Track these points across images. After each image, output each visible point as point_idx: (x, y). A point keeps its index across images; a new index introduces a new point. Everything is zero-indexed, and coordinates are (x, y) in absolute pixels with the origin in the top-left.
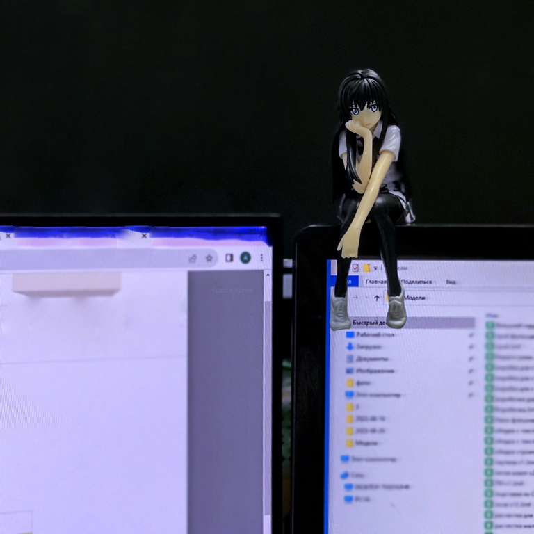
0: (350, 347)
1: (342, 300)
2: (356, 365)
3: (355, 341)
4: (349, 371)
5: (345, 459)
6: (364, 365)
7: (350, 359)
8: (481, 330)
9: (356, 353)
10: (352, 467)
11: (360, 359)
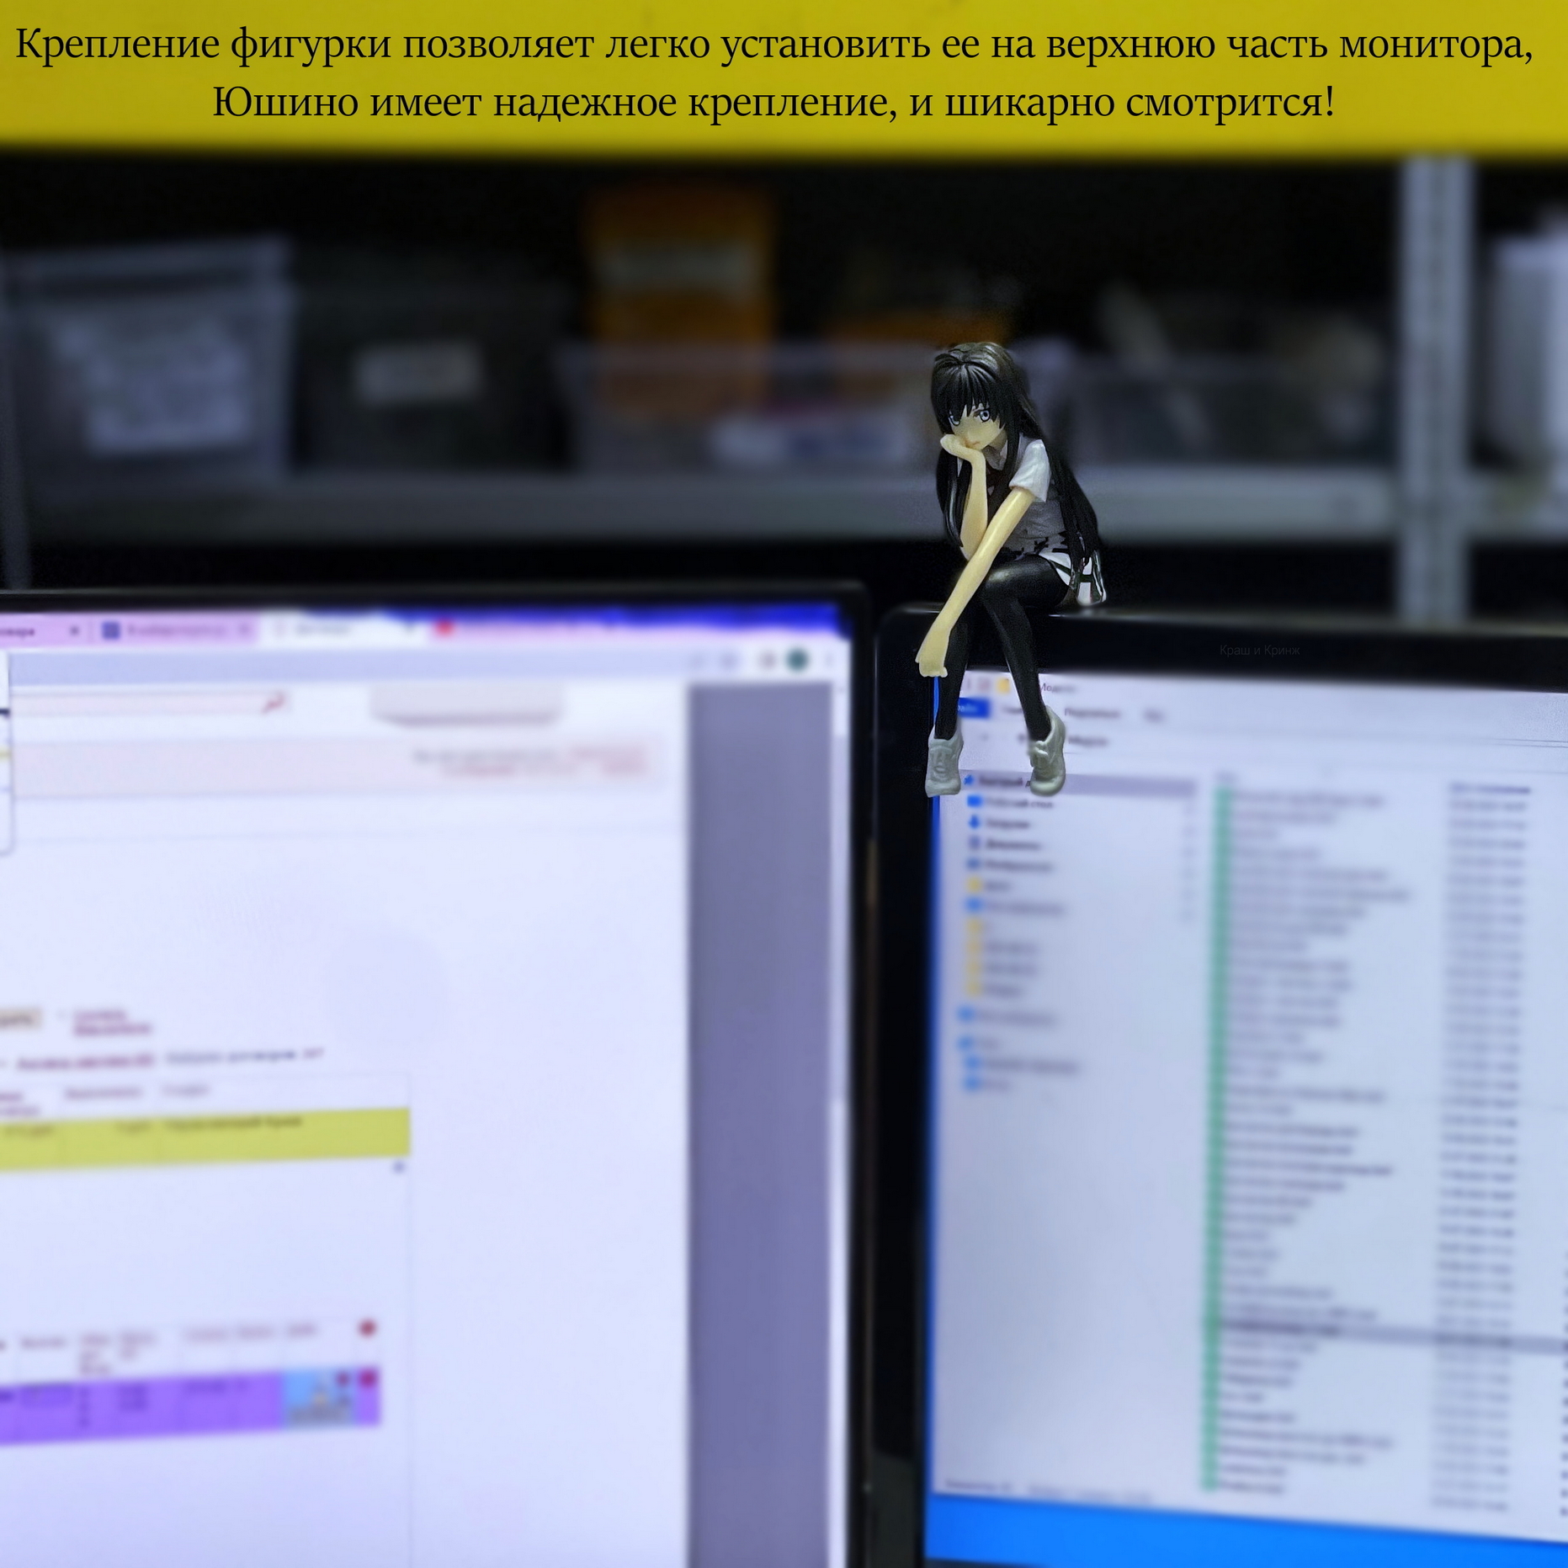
0: (974, 822)
1: (942, 744)
2: (985, 854)
3: (985, 812)
4: (973, 864)
5: (967, 1014)
6: (999, 855)
7: (974, 843)
8: (1205, 803)
9: (984, 833)
10: (978, 1030)
11: (993, 844)
